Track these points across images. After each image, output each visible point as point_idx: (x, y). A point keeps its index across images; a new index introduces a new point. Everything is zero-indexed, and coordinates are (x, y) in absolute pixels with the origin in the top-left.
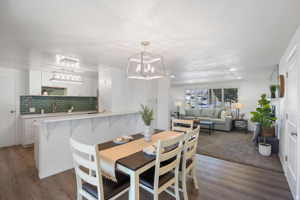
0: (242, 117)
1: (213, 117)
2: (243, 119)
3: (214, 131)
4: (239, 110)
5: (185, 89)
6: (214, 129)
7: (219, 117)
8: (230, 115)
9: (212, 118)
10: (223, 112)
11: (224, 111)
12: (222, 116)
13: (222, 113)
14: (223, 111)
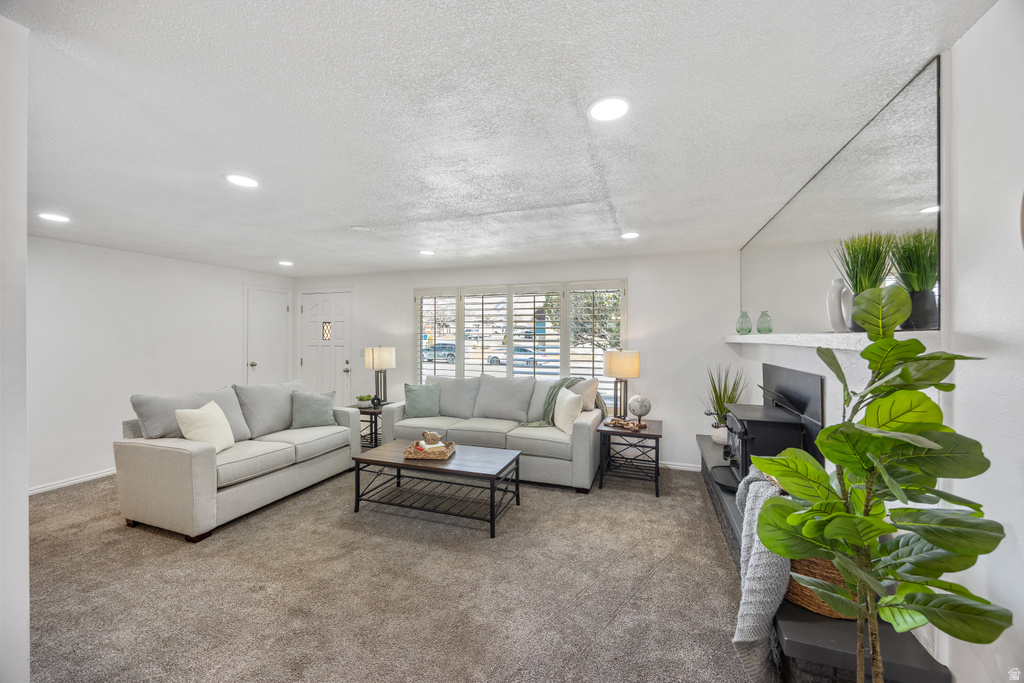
0: (640, 417)
1: (522, 415)
2: (645, 427)
3: (523, 489)
4: (626, 382)
5: (416, 290)
6: (521, 478)
7: (548, 418)
8: (593, 406)
9: (521, 423)
10: (566, 396)
11: (567, 388)
12: (561, 414)
13: (558, 398)
14: (563, 389)
